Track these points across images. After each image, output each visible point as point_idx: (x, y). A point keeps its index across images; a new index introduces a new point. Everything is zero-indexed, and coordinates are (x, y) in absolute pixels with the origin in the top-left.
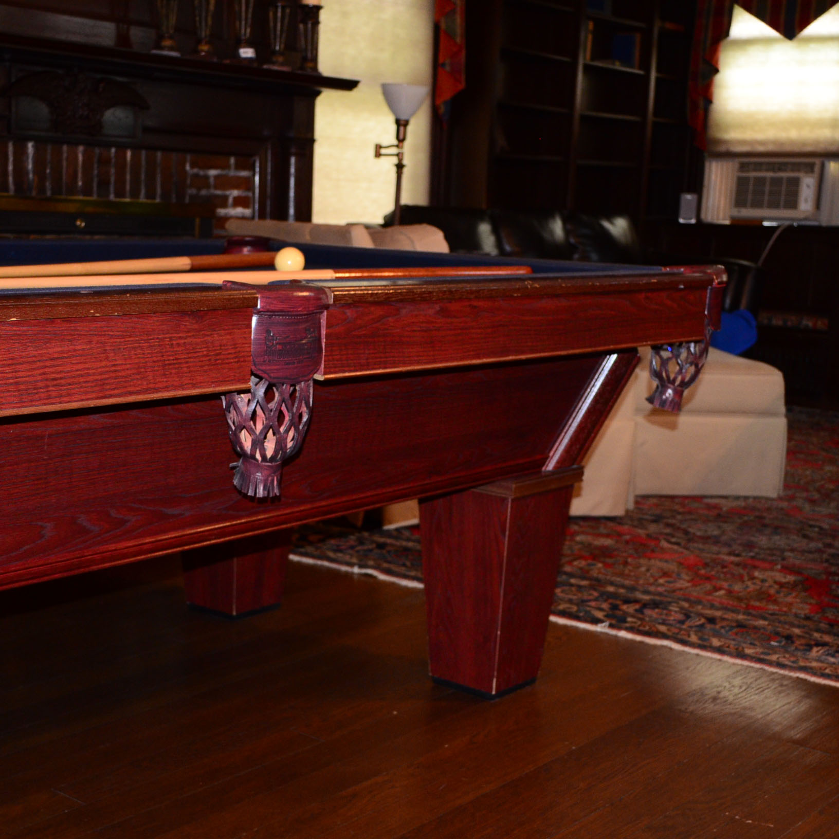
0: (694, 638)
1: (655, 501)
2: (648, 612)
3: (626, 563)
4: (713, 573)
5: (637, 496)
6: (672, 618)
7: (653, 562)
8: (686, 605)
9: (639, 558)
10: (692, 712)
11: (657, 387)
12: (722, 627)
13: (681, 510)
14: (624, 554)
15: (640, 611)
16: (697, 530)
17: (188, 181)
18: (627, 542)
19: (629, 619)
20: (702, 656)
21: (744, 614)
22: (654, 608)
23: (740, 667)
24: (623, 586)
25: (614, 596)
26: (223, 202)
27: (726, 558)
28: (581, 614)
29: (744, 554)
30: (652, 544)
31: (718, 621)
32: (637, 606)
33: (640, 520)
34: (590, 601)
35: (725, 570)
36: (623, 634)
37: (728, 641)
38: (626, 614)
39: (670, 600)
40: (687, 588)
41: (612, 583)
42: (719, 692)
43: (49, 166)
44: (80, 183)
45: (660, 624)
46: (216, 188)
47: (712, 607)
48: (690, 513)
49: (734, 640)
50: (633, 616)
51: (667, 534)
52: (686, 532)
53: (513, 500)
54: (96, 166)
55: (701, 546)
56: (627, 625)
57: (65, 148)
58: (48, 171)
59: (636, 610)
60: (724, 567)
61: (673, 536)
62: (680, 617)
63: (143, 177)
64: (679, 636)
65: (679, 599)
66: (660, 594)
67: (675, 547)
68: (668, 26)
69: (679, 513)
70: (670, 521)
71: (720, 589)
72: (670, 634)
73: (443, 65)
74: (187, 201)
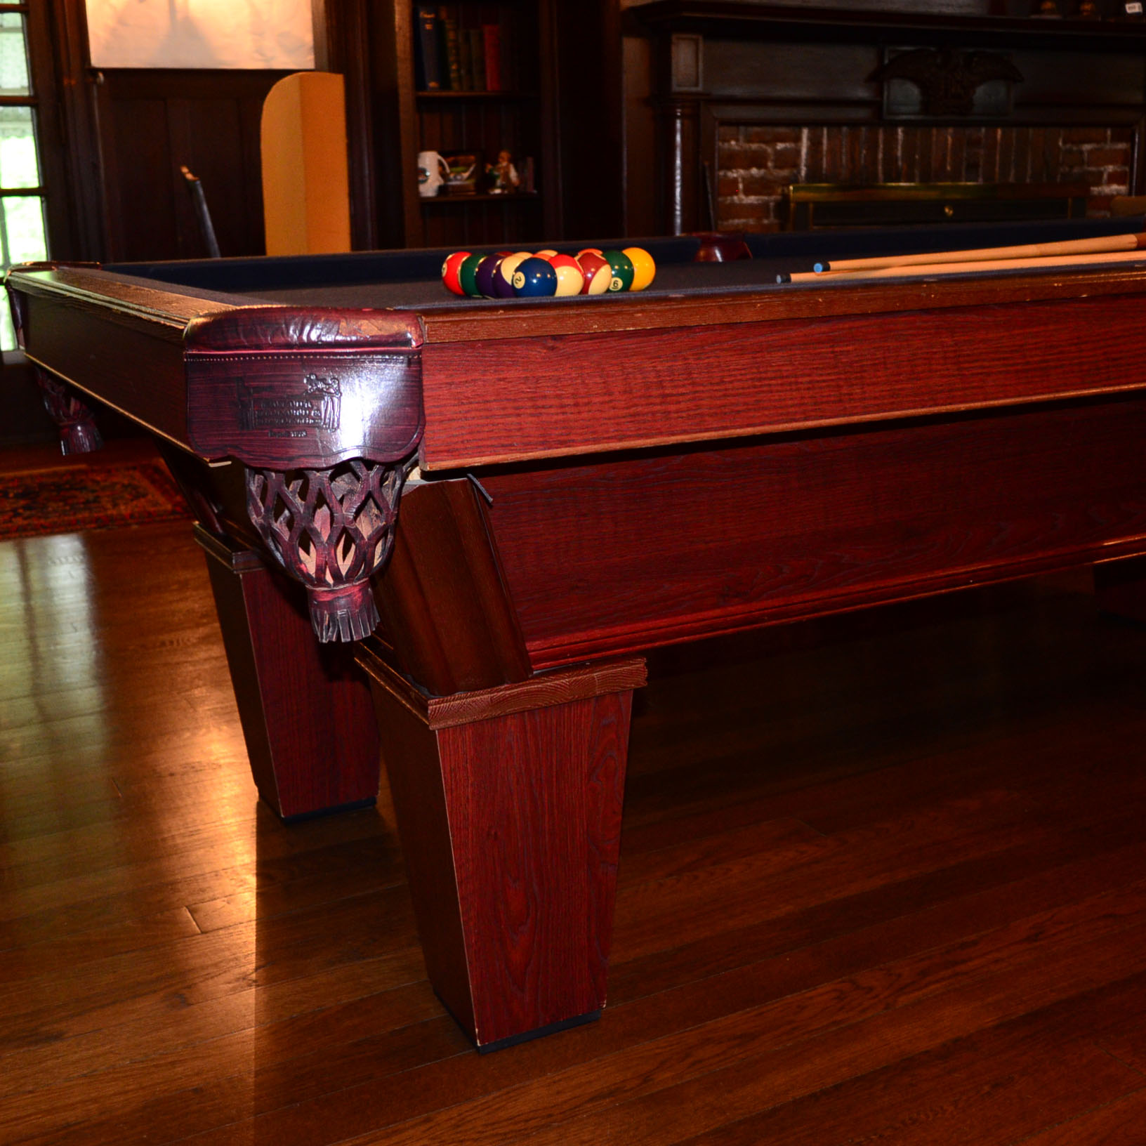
17: (1061, 158)
26: (1098, 179)
43: (918, 151)
44: (949, 167)
46: (1090, 164)
54: (965, 148)
57: (935, 131)
58: (917, 157)
63: (1013, 158)
74: (1058, 180)
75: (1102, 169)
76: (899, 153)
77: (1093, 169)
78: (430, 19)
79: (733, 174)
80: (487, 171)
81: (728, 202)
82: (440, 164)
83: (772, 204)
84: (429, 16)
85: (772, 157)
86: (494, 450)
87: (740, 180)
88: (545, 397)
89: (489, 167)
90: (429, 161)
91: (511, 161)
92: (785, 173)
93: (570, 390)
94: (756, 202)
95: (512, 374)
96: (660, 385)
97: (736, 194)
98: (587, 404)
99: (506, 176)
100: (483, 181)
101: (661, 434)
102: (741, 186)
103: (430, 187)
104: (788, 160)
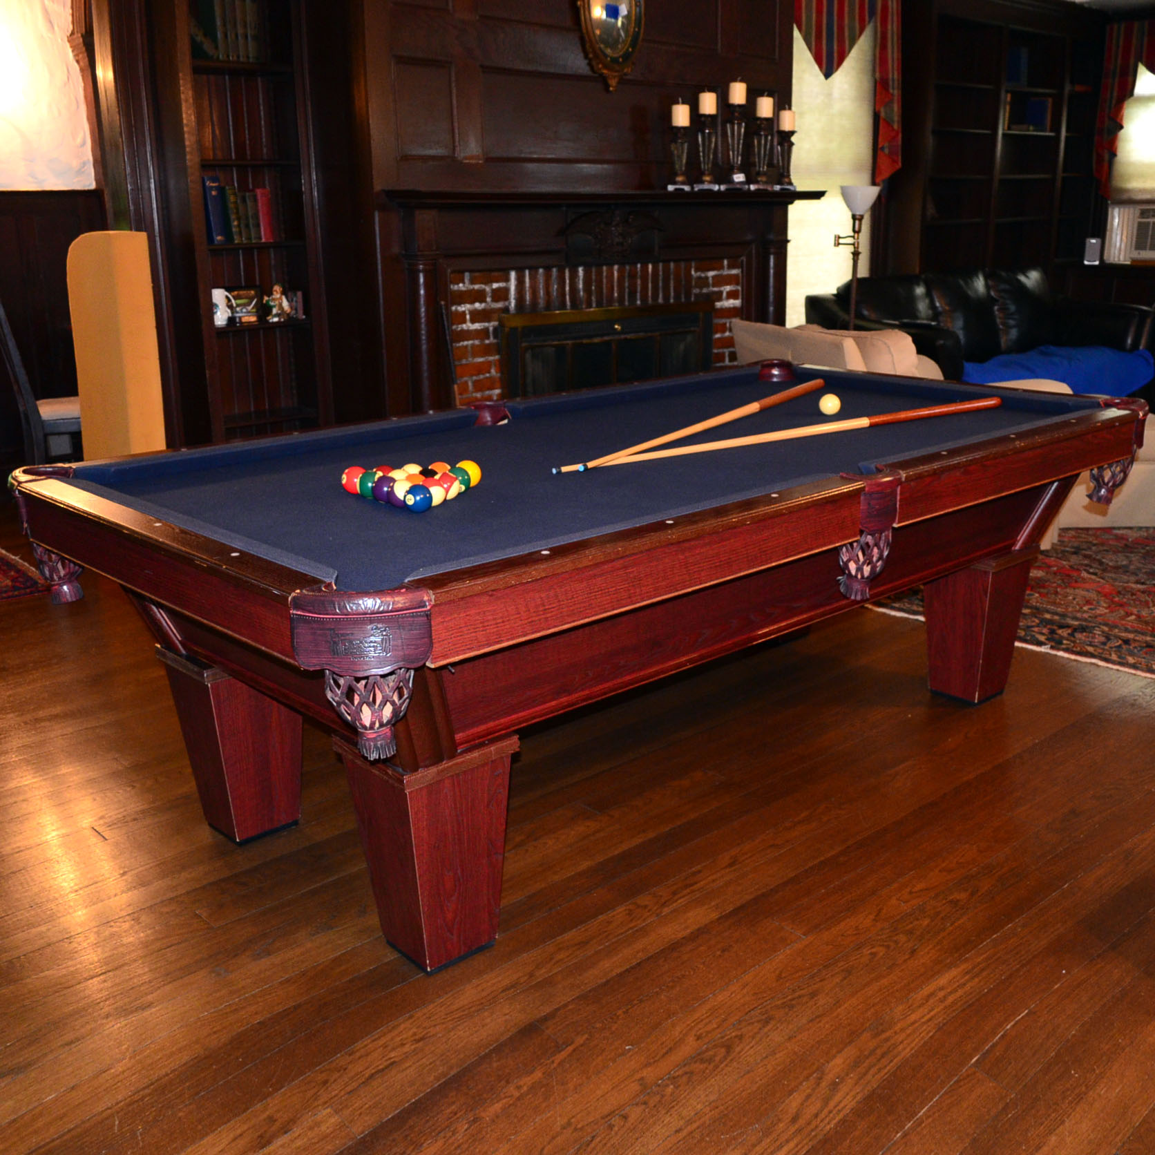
0: (1114, 657)
1: (1073, 533)
2: (1078, 635)
3: (1056, 593)
4: (1125, 600)
5: (1060, 529)
6: (1096, 640)
7: (1077, 591)
8: (1106, 629)
9: (1066, 588)
10: (1117, 716)
11: (1095, 488)
12: (1135, 647)
13: (1095, 542)
14: (1055, 585)
15: (1072, 635)
16: (1110, 560)
17: (693, 283)
18: (1055, 573)
19: (1065, 642)
20: (1121, 671)
21: (1151, 636)
22: (1082, 632)
23: (1149, 680)
24: (1056, 614)
25: (1051, 622)
26: (719, 297)
27: (1134, 586)
28: (1028, 638)
29: (1148, 582)
30: (1075, 574)
31: (1131, 642)
32: (1069, 631)
33: (1063, 552)
34: (1033, 627)
35: (1134, 597)
36: (1061, 653)
37: (1140, 659)
38: (1062, 638)
39: (1094, 625)
40: (1106, 613)
41: (1048, 612)
42: (1135, 700)
43: (594, 284)
44: (616, 295)
45: (1087, 645)
46: (714, 286)
47: (1126, 630)
48: (1102, 544)
49: (1144, 658)
50: (1067, 640)
51: (1086, 565)
52: (1101, 563)
53: (993, 573)
54: (627, 280)
55: (1113, 575)
56: (1064, 646)
57: (605, 268)
58: (593, 288)
59: (1069, 634)
60: (1133, 594)
61: (1091, 567)
62: (1103, 639)
63: (661, 284)
64: (1103, 656)
65: (1100, 624)
66: (1085, 620)
67: (1093, 577)
68: (1078, 88)
69: (1094, 545)
70: (1088, 553)
71: (1132, 614)
72: (1096, 653)
73: (882, 148)
74: (693, 299)
75: (722, 289)
76: (581, 286)
77: (716, 289)
78: (215, 187)
79: (461, 308)
80: (264, 302)
81: (459, 329)
82: (227, 297)
83: (491, 329)
84: (214, 185)
85: (490, 294)
86: (464, 652)
87: (467, 312)
88: (488, 621)
89: (266, 298)
90: (219, 295)
91: (284, 293)
92: (500, 305)
93: (500, 615)
94: (479, 328)
95: (472, 612)
96: (543, 605)
97: (465, 322)
98: (508, 620)
99: (281, 306)
100: (263, 310)
101: (544, 629)
102: (468, 317)
103: (221, 317)
104: (501, 295)
